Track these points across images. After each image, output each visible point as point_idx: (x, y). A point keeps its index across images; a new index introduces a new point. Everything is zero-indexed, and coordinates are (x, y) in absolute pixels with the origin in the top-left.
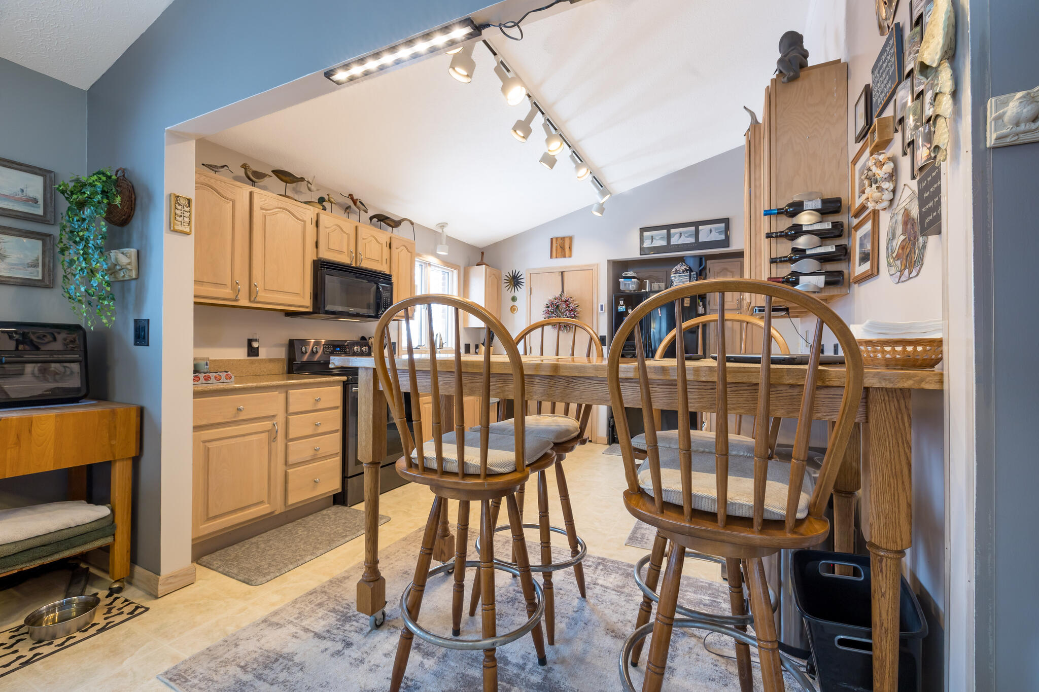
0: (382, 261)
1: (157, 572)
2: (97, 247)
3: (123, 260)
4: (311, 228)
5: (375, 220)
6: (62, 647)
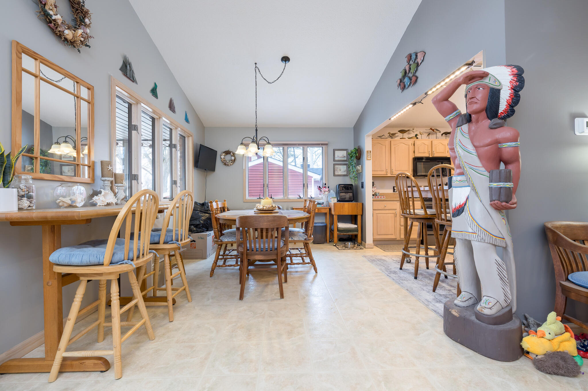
0: (445, 152)
1: (366, 243)
2: (354, 166)
3: (359, 168)
4: (412, 147)
5: (444, 135)
6: (349, 249)
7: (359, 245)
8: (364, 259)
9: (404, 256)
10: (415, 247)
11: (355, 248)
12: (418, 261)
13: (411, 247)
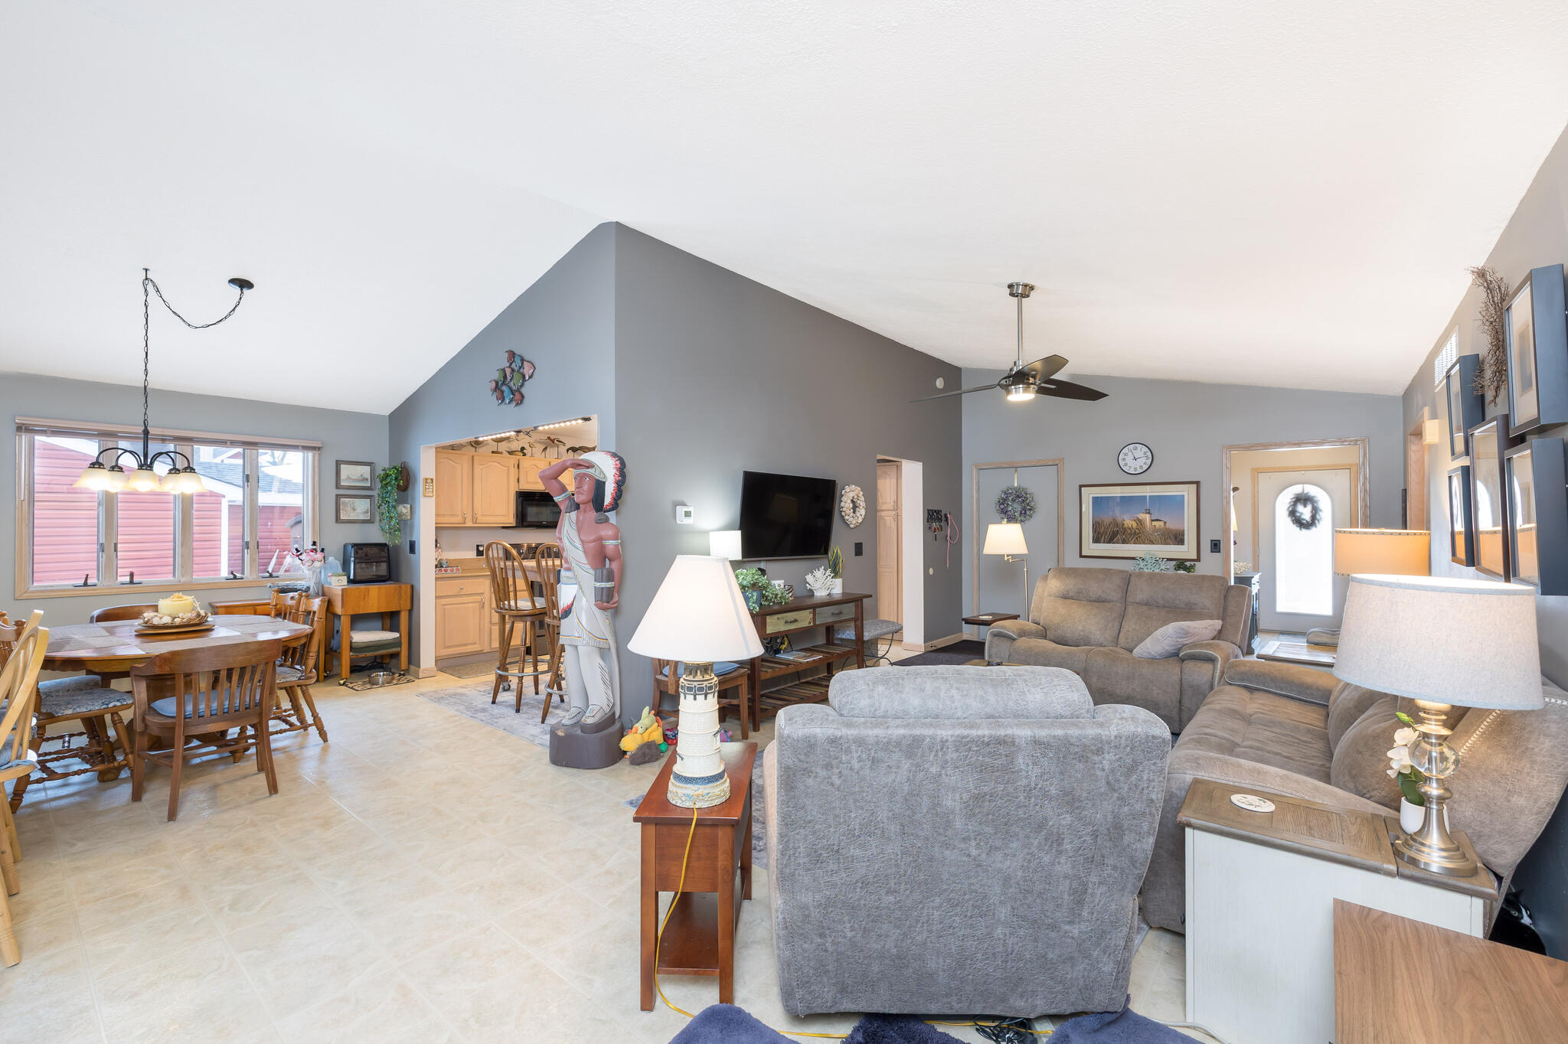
1: (419, 667)
2: (393, 505)
3: (404, 511)
4: (513, 472)
5: (571, 450)
7: (404, 675)
8: (421, 699)
9: (501, 679)
10: (517, 662)
11: (395, 682)
12: (522, 683)
13: (510, 663)
